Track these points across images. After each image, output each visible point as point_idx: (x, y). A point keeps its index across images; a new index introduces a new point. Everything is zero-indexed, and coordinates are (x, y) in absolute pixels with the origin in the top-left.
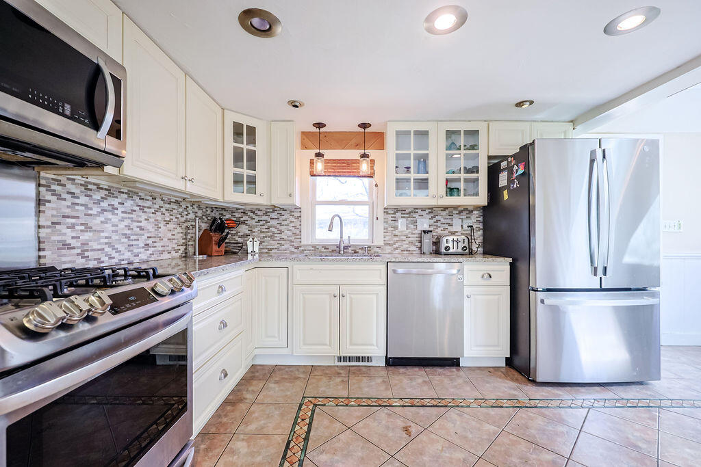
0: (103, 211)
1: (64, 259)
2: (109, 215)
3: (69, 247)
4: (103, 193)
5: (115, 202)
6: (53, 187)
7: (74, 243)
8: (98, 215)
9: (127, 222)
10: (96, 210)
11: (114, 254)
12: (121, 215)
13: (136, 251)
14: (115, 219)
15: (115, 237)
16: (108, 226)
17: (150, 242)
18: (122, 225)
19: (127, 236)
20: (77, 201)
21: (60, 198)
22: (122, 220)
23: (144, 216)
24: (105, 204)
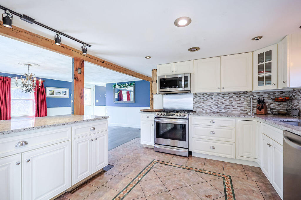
0: (208, 99)
1: (198, 109)
2: (210, 100)
3: (199, 107)
4: (208, 95)
5: (212, 97)
6: (196, 96)
7: (200, 106)
8: (207, 100)
9: (216, 102)
10: (206, 99)
11: (211, 109)
12: (214, 100)
13: (220, 109)
14: (212, 101)
15: (212, 105)
16: (210, 103)
17: (227, 107)
18: (215, 102)
19: (216, 105)
20: (201, 98)
21: (197, 98)
22: (215, 101)
23: (224, 99)
24: (209, 98)
